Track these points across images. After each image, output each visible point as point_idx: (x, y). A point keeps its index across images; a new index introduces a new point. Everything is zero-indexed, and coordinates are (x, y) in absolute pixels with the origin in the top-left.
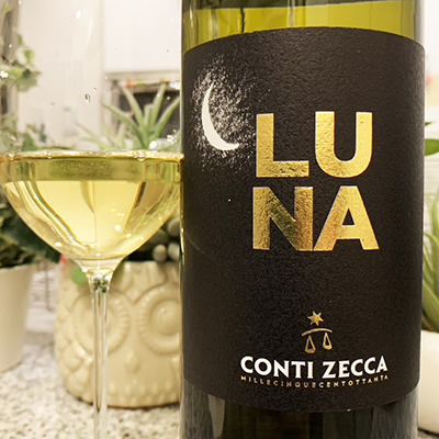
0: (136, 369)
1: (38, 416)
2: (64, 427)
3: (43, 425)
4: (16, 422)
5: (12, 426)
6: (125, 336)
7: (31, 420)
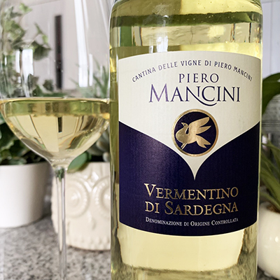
1: (39, 251)
2: (51, 259)
3: (39, 257)
4: (25, 254)
5: (22, 256)
7: (34, 254)
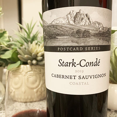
0: (25, 93)
6: (22, 84)
